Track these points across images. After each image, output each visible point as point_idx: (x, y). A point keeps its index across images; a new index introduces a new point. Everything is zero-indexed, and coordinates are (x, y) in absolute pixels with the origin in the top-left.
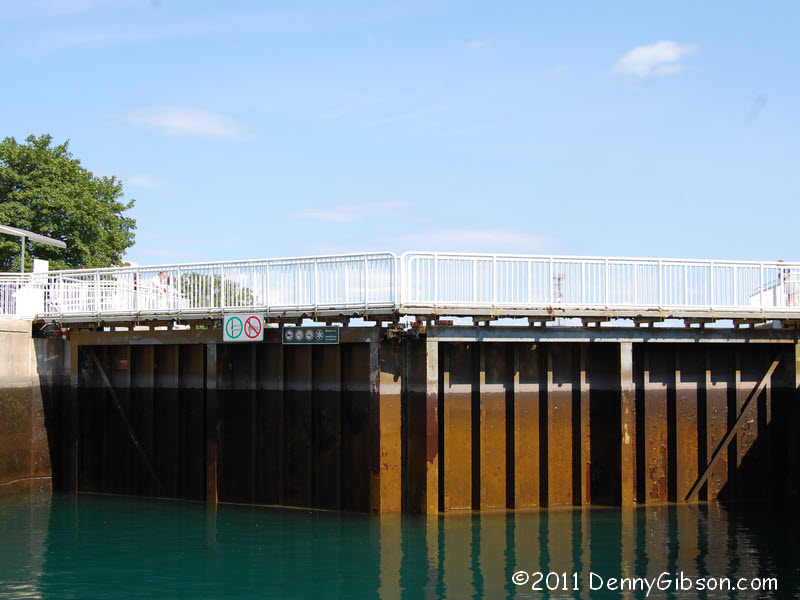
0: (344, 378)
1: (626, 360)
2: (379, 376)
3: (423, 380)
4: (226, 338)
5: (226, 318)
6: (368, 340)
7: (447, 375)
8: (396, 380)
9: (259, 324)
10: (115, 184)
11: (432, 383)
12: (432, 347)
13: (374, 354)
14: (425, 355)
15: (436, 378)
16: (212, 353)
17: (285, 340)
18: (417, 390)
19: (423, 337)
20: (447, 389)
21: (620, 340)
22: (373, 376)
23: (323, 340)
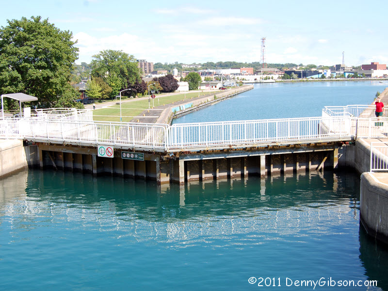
0: (147, 172)
1: (263, 162)
2: (160, 175)
3: (178, 176)
4: (99, 155)
5: (99, 147)
6: (156, 160)
7: (188, 172)
8: (167, 176)
9: (111, 150)
10: (70, 33)
11: (182, 178)
12: (181, 164)
13: (158, 166)
14: (179, 167)
15: (184, 176)
16: (95, 159)
17: (123, 157)
18: (176, 179)
19: (178, 159)
20: (188, 178)
21: (260, 155)
22: (158, 175)
23: (138, 159)
